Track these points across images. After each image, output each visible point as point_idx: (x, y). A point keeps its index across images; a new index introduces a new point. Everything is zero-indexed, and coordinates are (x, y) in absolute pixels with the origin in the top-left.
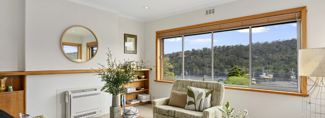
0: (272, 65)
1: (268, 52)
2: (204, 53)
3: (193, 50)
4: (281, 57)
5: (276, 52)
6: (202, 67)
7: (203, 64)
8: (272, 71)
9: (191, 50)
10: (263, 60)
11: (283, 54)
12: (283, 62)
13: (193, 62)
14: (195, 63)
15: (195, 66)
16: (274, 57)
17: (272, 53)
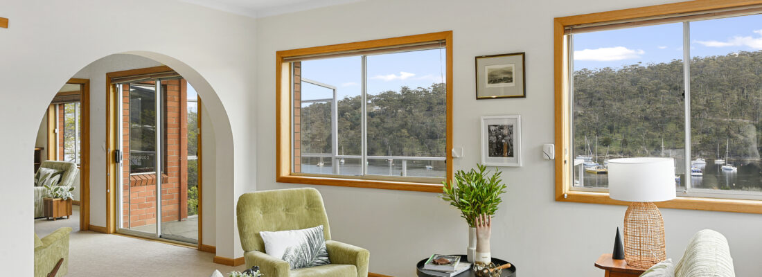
0: (618, 132)
1: (610, 98)
2: (435, 101)
3: (404, 89)
4: (643, 110)
5: (630, 98)
6: (430, 140)
7: (433, 133)
8: (618, 150)
9: (398, 91)
10: (596, 118)
11: (649, 104)
12: (647, 124)
13: (403, 126)
14: (408, 130)
15: (409, 137)
16: (623, 111)
17: (621, 100)
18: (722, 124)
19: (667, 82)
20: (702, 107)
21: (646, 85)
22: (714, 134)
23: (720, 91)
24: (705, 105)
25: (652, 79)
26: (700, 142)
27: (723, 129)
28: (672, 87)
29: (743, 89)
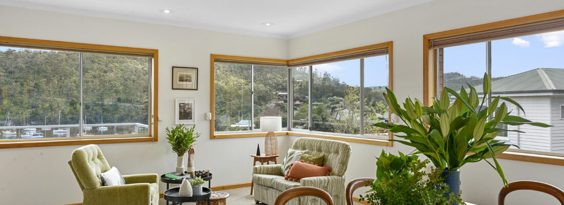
18: (46, 101)
19: (4, 66)
20: (32, 88)
22: (41, 108)
23: (45, 77)
24: (34, 87)
26: (30, 114)
27: (47, 105)
28: (8, 71)
29: (61, 77)
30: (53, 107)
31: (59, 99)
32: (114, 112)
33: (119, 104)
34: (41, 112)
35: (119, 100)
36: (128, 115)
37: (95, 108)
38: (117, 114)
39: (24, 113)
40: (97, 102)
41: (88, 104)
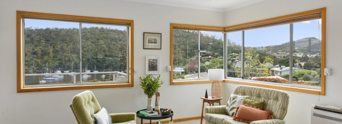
18: (66, 57)
19: (44, 37)
21: (34, 38)
22: (64, 60)
23: (66, 43)
24: (60, 48)
25: (37, 35)
27: (67, 59)
29: (74, 43)
30: (71, 60)
31: (73, 55)
32: (103, 63)
33: (106, 58)
34: (64, 62)
35: (106, 56)
36: (111, 64)
37: (93, 60)
38: (105, 63)
39: (55, 63)
40: (94, 57)
41: (89, 58)
